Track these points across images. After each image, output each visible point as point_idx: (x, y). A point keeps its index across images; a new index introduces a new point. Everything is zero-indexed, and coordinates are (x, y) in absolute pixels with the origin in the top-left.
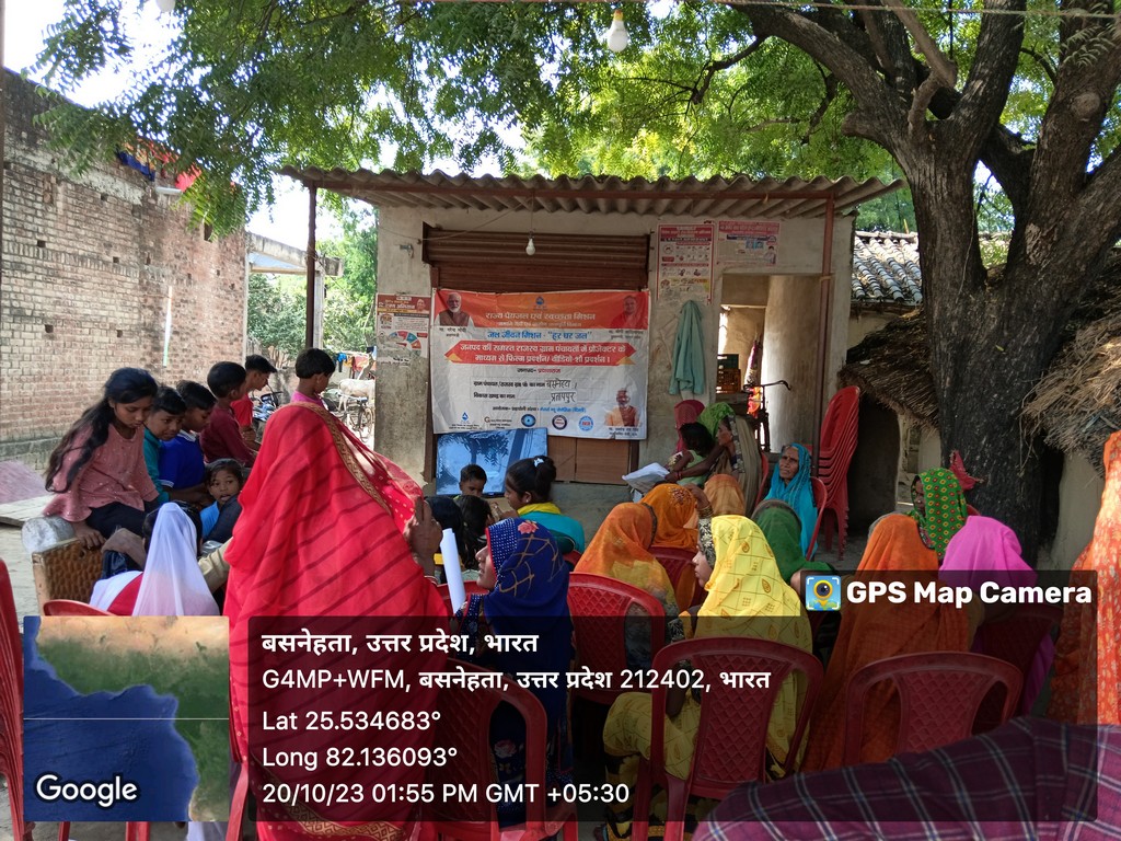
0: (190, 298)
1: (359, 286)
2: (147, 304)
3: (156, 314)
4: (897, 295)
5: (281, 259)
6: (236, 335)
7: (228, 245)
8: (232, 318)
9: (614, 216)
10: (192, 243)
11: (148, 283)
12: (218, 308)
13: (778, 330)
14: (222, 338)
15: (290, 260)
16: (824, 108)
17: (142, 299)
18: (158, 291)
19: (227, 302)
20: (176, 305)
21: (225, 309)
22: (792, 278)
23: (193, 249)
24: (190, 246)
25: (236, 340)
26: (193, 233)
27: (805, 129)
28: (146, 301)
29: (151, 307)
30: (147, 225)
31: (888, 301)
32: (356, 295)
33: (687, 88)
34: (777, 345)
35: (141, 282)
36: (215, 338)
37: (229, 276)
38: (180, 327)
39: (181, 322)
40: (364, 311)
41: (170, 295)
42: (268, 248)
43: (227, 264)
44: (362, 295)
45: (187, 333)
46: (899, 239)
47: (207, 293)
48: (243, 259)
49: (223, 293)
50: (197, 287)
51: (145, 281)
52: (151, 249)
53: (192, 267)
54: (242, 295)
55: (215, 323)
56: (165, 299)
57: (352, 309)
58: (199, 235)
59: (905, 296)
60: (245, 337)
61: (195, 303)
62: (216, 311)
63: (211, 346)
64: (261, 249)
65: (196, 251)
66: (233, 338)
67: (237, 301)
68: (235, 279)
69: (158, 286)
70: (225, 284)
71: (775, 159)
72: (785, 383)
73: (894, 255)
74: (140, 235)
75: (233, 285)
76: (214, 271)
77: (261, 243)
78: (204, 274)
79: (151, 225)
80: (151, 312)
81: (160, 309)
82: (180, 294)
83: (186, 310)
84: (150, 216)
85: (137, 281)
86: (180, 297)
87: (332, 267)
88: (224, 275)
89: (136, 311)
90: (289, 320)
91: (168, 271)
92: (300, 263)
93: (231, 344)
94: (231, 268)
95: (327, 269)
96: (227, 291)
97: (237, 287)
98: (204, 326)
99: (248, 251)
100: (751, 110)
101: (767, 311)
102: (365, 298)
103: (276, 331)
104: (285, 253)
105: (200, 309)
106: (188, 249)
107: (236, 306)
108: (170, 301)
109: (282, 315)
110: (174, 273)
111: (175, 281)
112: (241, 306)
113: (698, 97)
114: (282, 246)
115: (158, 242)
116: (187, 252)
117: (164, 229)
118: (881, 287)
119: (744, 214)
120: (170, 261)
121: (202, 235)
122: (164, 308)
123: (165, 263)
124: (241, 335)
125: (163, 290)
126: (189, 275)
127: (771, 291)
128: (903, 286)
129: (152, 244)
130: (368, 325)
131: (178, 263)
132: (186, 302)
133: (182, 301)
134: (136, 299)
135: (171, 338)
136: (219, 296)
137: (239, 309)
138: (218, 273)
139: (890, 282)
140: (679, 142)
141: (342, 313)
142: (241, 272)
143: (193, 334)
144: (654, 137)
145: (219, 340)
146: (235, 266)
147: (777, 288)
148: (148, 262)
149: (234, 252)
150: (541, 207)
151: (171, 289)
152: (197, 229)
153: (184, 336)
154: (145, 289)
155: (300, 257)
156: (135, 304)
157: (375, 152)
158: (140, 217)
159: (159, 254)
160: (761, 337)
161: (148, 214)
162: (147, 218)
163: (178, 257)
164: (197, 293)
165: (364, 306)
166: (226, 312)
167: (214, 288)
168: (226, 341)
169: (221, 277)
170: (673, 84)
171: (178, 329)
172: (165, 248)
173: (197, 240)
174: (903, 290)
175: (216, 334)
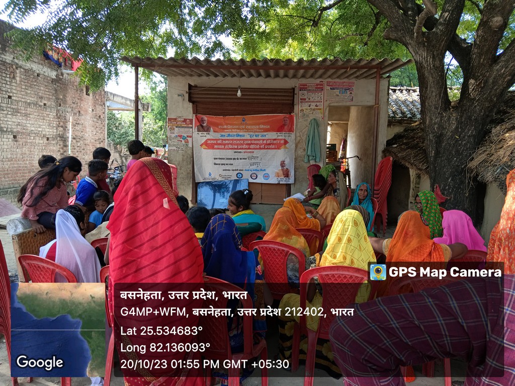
0: (80, 122)
1: (159, 116)
2: (60, 125)
3: (64, 129)
4: (409, 116)
5: (122, 104)
6: (102, 139)
7: (97, 97)
8: (100, 132)
9: (277, 79)
10: (80, 96)
11: (60, 115)
12: (93, 127)
13: (354, 133)
14: (96, 141)
15: (126, 104)
16: (374, 28)
18: (65, 119)
19: (97, 124)
20: (74, 125)
21: (97, 127)
22: (360, 107)
24: (79, 98)
25: (102, 141)
26: (80, 92)
27: (366, 38)
28: (59, 123)
29: (62, 127)
30: (59, 88)
31: (405, 118)
32: (157, 121)
33: (311, 20)
34: (354, 139)
35: (57, 115)
36: (92, 141)
37: (98, 112)
38: (76, 136)
39: (76, 133)
40: (161, 128)
41: (71, 121)
42: (116, 99)
43: (97, 107)
44: (160, 121)
45: (79, 139)
46: (409, 90)
47: (88, 120)
48: (104, 104)
49: (95, 120)
50: (83, 117)
52: (61, 99)
53: (80, 107)
54: (104, 121)
55: (92, 134)
56: (68, 123)
57: (156, 127)
58: (83, 93)
59: (413, 116)
60: (106, 140)
61: (82, 124)
63: (91, 144)
64: (112, 99)
65: (82, 100)
66: (100, 141)
67: (102, 123)
68: (101, 113)
69: (65, 116)
70: (96, 116)
71: (352, 53)
72: (357, 157)
73: (407, 97)
74: (56, 93)
75: (100, 116)
76: (91, 110)
77: (112, 97)
78: (86, 111)
79: (61, 88)
80: (62, 129)
81: (66, 127)
82: (75, 120)
83: (78, 128)
84: (60, 84)
85: (55, 114)
86: (75, 122)
87: (146, 107)
88: (96, 111)
89: (55, 128)
90: (126, 133)
91: (69, 110)
92: (131, 105)
93: (100, 143)
94: (99, 108)
95: (143, 108)
96: (97, 119)
97: (102, 117)
98: (87, 135)
99: (107, 100)
100: (340, 29)
101: (349, 124)
103: (120, 138)
104: (123, 101)
105: (85, 127)
106: (78, 99)
107: (101, 126)
108: (71, 123)
109: (123, 131)
110: (72, 110)
111: (73, 114)
112: (104, 126)
113: (316, 24)
114: (122, 97)
115: (64, 96)
116: (78, 101)
117: (67, 90)
118: (402, 112)
119: (338, 77)
120: (71, 105)
121: (85, 93)
122: (68, 127)
123: (68, 106)
124: (104, 139)
125: (68, 118)
126: (79, 112)
127: (350, 115)
128: (412, 112)
129: (61, 97)
130: (163, 135)
131: (74, 106)
132: (78, 124)
133: (76, 124)
134: (55, 123)
135: (72, 141)
136: (93, 121)
137: (103, 128)
138: (93, 111)
139: (405, 110)
140: (307, 46)
141: (151, 129)
142: (104, 110)
143: (82, 139)
144: (295, 43)
145: (94, 142)
146: (101, 107)
147: (353, 113)
148: (60, 106)
149: (100, 100)
150: (244, 76)
151: (71, 118)
152: (82, 90)
153: (78, 140)
154: (59, 118)
155: (131, 103)
156: (54, 125)
157: (165, 51)
158: (55, 84)
159: (65, 102)
160: (346, 136)
161: (59, 83)
162: (59, 85)
163: (74, 103)
164: (83, 120)
165: (161, 126)
166: (97, 129)
167: (91, 118)
168: (98, 142)
169: (94, 112)
170: (303, 17)
171: (75, 137)
172: (68, 99)
173: (83, 95)
174: (412, 114)
175: (92, 139)
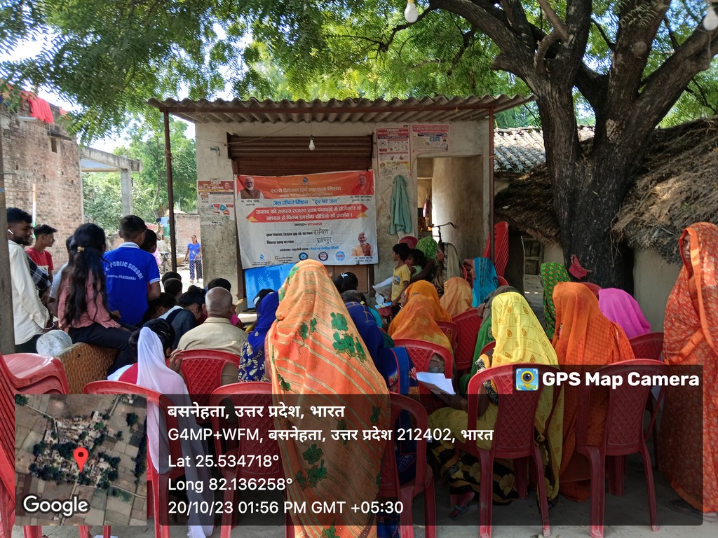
0: (46, 191)
1: (147, 177)
2: (19, 197)
3: (25, 203)
4: (509, 167)
5: (102, 162)
6: (77, 215)
7: (67, 154)
8: (73, 204)
10: (44, 154)
11: (18, 183)
12: (64, 197)
13: (442, 192)
14: (69, 217)
15: (108, 163)
16: (462, 52)
17: (15, 194)
18: (25, 188)
19: (69, 193)
20: (38, 197)
21: (69, 198)
22: (450, 159)
23: (45, 158)
24: (42, 156)
25: (77, 218)
26: (44, 147)
27: (449, 66)
28: (18, 195)
29: (21, 199)
30: (14, 143)
31: (503, 171)
32: (146, 184)
33: (376, 42)
34: (443, 201)
35: (14, 182)
36: (64, 217)
37: (70, 175)
38: (41, 211)
39: (41, 208)
40: (151, 194)
41: (34, 189)
42: (93, 155)
43: (68, 168)
44: (150, 184)
45: (46, 215)
46: (503, 133)
47: (56, 187)
48: (77, 163)
49: (66, 187)
50: (50, 184)
51: (16, 181)
52: (18, 159)
53: (46, 170)
54: (79, 188)
55: (63, 207)
56: (30, 193)
57: (145, 193)
58: (48, 148)
59: (513, 167)
60: (83, 216)
61: (49, 194)
62: (63, 199)
63: (62, 223)
64: (88, 156)
65: (47, 159)
66: (75, 217)
67: (76, 192)
68: (73, 177)
69: (25, 184)
70: (67, 181)
71: (433, 85)
72: (452, 224)
73: (502, 143)
74: (10, 150)
75: (72, 181)
76: (59, 172)
77: (88, 152)
78: (54, 175)
79: (17, 143)
80: (22, 202)
81: (27, 199)
82: (39, 189)
83: (44, 199)
84: (16, 136)
85: (11, 181)
86: (39, 191)
87: (135, 165)
88: (66, 174)
89: (12, 202)
90: (101, 204)
91: (31, 174)
92: (115, 164)
93: (75, 221)
94: (71, 170)
95: (132, 167)
96: (69, 186)
97: (75, 182)
98: (57, 210)
99: (81, 158)
100: (413, 53)
101: (433, 180)
102: (152, 185)
103: (94, 212)
104: (104, 158)
105: (53, 198)
106: (42, 158)
107: (75, 195)
108: (34, 195)
109: (97, 201)
110: (34, 175)
111: (35, 181)
112: (79, 195)
113: (383, 47)
114: (102, 153)
115: (22, 154)
116: (42, 160)
117: (25, 145)
118: (498, 162)
119: (418, 120)
120: (32, 166)
121: (50, 148)
122: (30, 199)
123: (28, 168)
124: (80, 215)
125: (29, 187)
126: (44, 176)
127: (435, 168)
128: (511, 161)
129: (18, 156)
130: (155, 204)
131: (37, 168)
132: (44, 194)
133: (41, 193)
134: (11, 194)
135: (36, 219)
136: (64, 189)
137: (78, 198)
138: (63, 174)
139: (503, 159)
140: (372, 77)
141: (138, 197)
142: (77, 172)
143: (50, 216)
144: (355, 73)
145: (67, 219)
146: (73, 168)
147: (439, 166)
148: (17, 168)
149: (71, 159)
150: (279, 120)
151: (34, 185)
152: (47, 144)
153: (44, 217)
154: (16, 187)
155: (115, 160)
156: (11, 197)
158: (9, 138)
159: (23, 162)
160: (430, 196)
161: (14, 135)
162: (14, 138)
163: (36, 164)
164: (50, 187)
165: (152, 191)
166: (70, 200)
167: (60, 184)
168: (72, 219)
169: (65, 176)
170: (367, 39)
171: (40, 213)
172: (27, 158)
173: (47, 152)
174: (512, 164)
175: (64, 214)
